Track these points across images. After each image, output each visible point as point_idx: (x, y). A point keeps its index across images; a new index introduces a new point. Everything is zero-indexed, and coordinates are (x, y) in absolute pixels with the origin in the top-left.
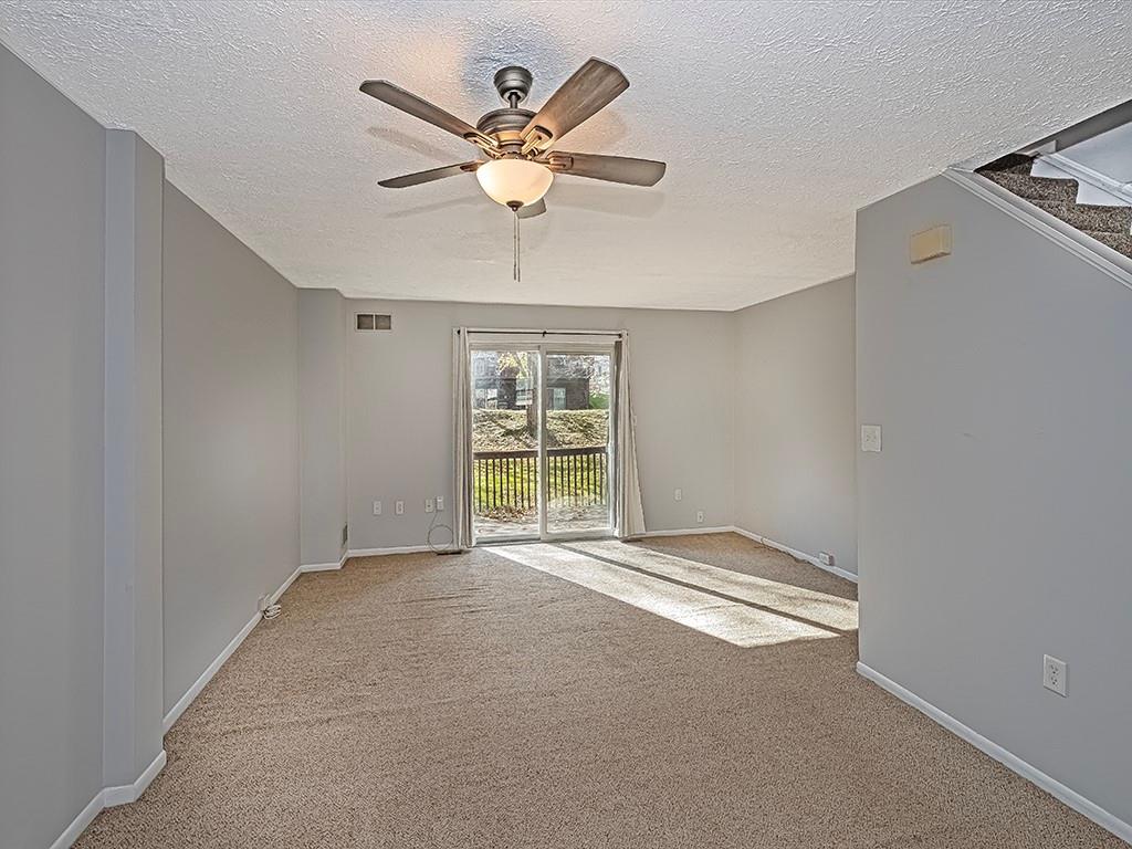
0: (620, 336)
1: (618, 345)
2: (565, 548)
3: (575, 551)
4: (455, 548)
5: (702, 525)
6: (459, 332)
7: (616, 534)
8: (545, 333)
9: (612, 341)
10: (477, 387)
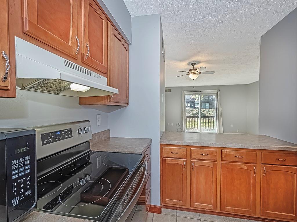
0: (218, 91)
1: (217, 93)
5: (238, 133)
6: (183, 92)
7: (216, 133)
8: (201, 91)
10: (186, 103)
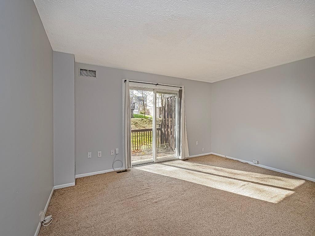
0: (181, 88)
1: (180, 91)
2: (164, 164)
3: (168, 165)
4: (124, 169)
5: (203, 152)
6: (126, 81)
7: (180, 158)
8: (158, 84)
9: (178, 89)
